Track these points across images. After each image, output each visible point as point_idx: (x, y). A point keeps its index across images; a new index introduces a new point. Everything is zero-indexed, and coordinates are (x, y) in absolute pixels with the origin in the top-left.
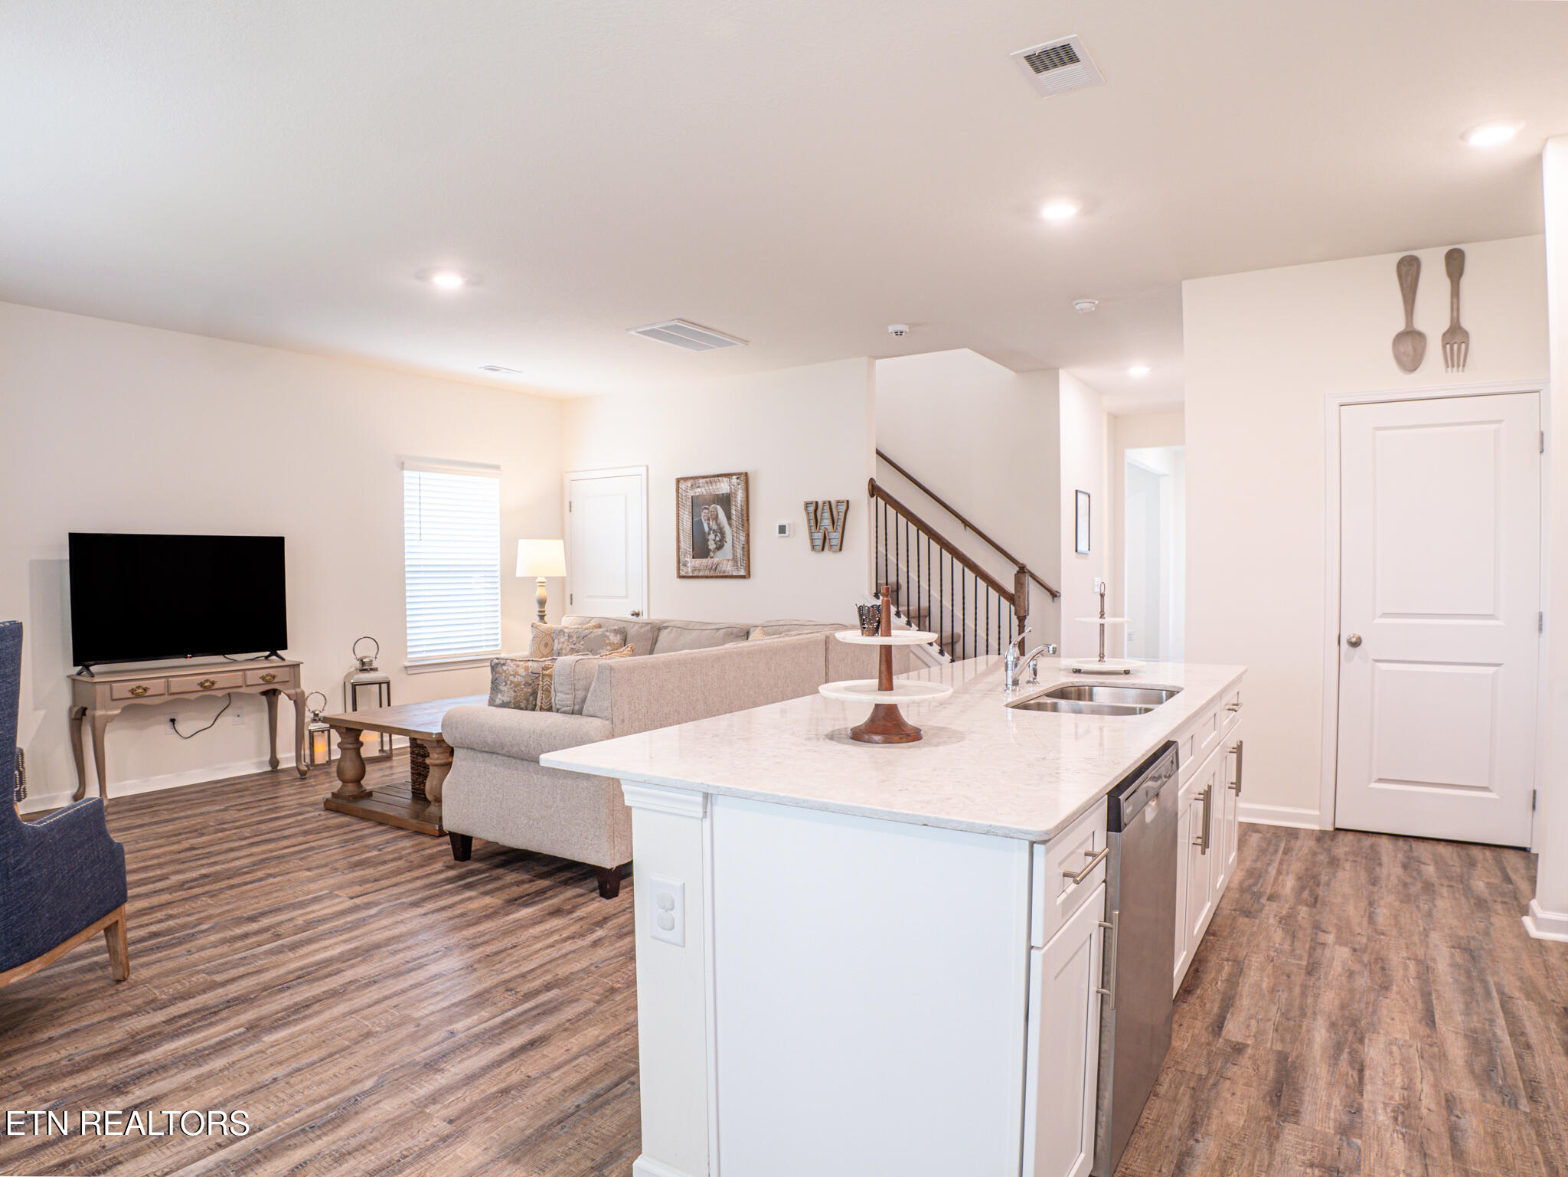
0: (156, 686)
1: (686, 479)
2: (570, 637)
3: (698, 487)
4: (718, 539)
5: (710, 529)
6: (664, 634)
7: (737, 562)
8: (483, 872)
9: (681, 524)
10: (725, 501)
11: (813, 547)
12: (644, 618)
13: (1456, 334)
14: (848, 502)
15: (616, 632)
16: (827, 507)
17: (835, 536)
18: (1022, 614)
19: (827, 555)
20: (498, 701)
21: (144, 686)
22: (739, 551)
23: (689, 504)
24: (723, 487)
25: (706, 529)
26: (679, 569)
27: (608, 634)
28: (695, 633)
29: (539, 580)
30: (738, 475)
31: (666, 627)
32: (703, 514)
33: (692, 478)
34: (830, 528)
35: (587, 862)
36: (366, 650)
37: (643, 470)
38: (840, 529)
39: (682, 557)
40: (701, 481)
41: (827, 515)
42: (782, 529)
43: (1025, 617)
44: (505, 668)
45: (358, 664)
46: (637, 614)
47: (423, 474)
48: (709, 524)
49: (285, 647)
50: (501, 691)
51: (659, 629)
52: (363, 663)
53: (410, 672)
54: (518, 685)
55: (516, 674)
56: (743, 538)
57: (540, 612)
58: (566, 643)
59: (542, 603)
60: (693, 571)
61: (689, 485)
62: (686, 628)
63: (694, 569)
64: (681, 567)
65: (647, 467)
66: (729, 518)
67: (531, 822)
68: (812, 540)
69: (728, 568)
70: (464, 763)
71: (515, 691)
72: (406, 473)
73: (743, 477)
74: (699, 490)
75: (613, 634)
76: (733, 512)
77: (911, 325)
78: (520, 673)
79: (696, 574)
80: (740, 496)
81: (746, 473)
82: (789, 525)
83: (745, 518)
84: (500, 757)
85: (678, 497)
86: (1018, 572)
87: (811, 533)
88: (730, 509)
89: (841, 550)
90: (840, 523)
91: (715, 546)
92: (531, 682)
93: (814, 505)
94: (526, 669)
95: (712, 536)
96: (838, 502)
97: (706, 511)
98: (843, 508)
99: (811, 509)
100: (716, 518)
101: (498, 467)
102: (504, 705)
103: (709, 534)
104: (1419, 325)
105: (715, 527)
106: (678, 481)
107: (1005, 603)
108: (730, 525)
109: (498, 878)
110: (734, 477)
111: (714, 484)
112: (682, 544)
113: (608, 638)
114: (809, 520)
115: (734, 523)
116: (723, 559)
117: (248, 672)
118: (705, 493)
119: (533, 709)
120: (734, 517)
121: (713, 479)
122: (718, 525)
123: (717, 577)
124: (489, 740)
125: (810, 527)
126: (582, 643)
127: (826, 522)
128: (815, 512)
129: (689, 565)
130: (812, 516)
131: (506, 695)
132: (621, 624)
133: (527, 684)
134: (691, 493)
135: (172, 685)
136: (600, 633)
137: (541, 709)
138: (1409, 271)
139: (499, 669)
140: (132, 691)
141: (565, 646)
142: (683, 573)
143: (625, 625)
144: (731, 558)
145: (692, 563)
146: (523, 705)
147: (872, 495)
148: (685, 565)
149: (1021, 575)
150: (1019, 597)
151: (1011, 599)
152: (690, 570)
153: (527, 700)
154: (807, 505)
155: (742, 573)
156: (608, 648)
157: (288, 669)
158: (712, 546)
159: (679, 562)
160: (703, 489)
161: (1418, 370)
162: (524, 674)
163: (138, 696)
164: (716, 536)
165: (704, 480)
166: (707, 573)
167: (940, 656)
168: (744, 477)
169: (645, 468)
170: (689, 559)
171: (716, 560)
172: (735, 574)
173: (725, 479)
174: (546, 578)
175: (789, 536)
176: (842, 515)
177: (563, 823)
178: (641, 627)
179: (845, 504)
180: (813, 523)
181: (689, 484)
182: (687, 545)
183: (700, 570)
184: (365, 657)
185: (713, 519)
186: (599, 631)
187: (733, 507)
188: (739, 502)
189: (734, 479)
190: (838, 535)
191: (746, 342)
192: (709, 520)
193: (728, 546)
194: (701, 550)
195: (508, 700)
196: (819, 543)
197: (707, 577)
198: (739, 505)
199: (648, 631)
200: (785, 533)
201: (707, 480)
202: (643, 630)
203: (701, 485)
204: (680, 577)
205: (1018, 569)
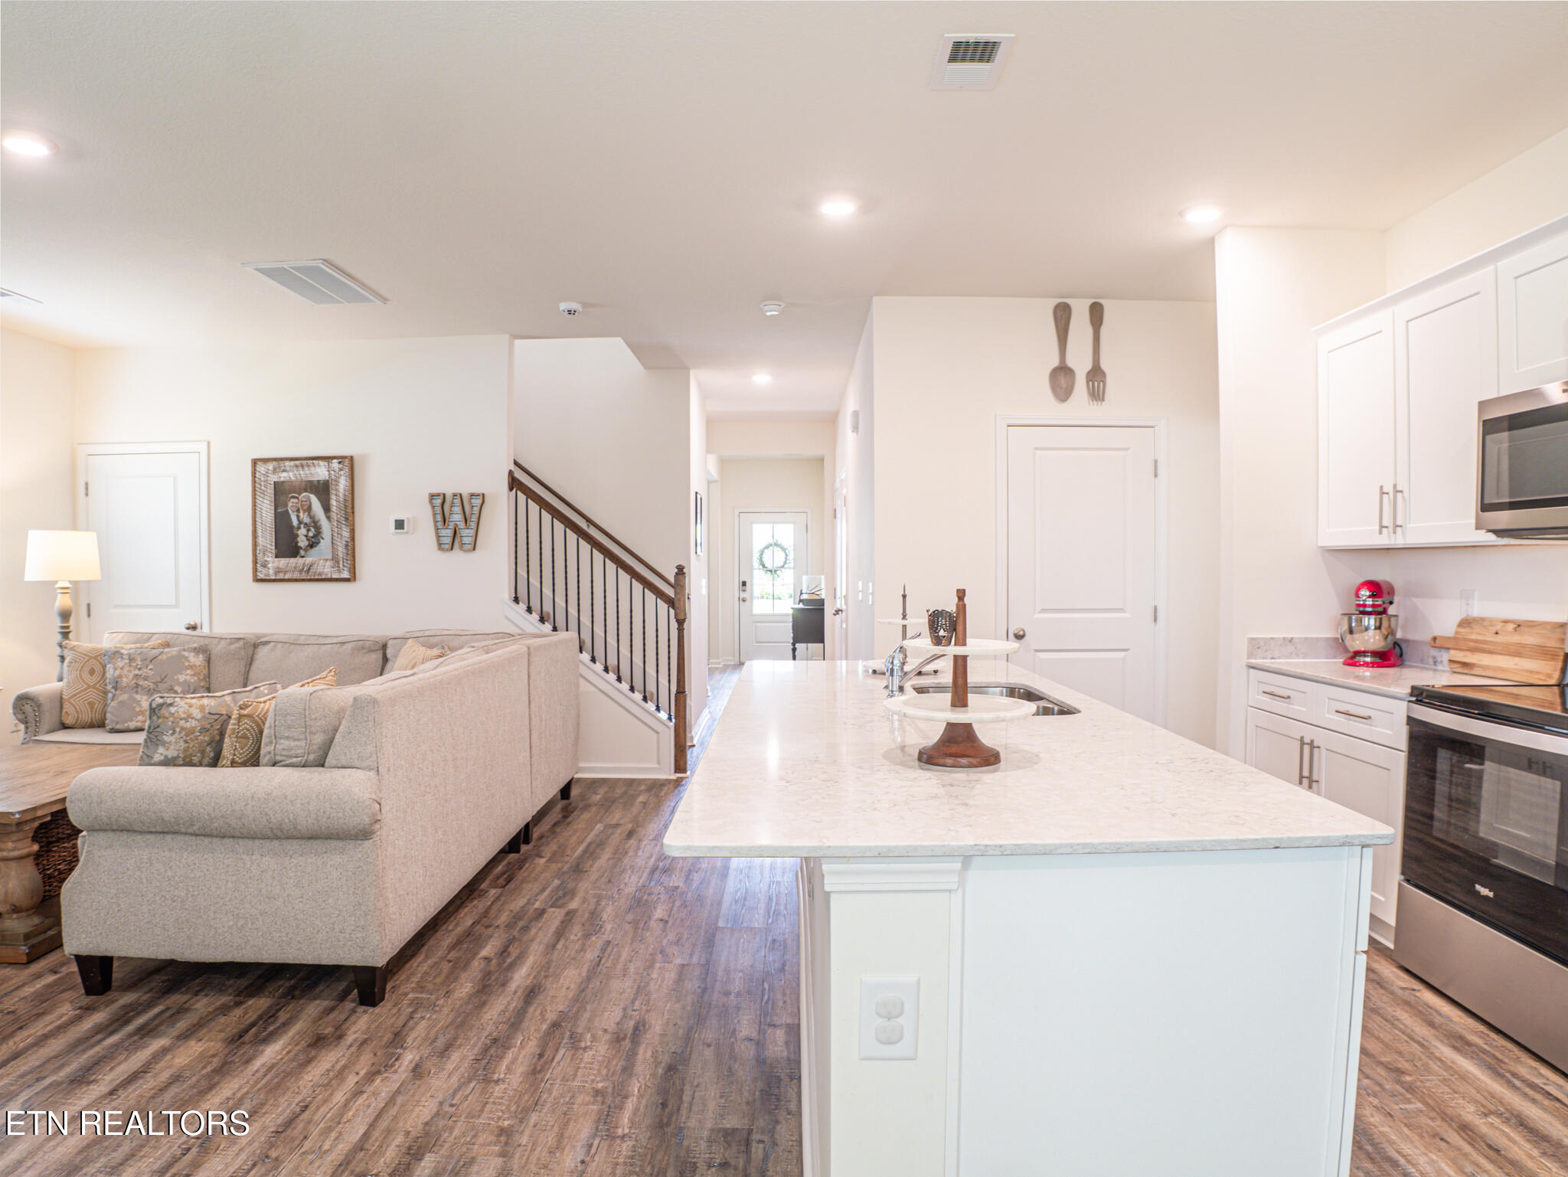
1: (265, 461)
2: (131, 659)
3: (284, 471)
4: (311, 534)
5: (300, 522)
6: (262, 653)
7: (338, 562)
8: (150, 1005)
9: (258, 515)
10: (322, 490)
11: (440, 546)
12: (206, 630)
13: (1096, 374)
14: (483, 495)
15: (197, 651)
16: (457, 501)
17: (467, 534)
18: (681, 617)
19: (457, 555)
20: (157, 758)
22: (341, 550)
23: (271, 490)
24: (320, 472)
25: (295, 522)
26: (255, 570)
27: (186, 654)
28: (310, 650)
29: (59, 585)
30: (341, 459)
31: (267, 643)
32: (290, 504)
33: (275, 460)
34: (462, 525)
35: (343, 963)
37: (203, 448)
38: (473, 525)
39: (260, 556)
40: (287, 463)
41: (457, 509)
42: (399, 525)
43: (684, 620)
44: (173, 710)
46: (194, 628)
48: (298, 516)
50: (164, 743)
51: (255, 646)
54: (191, 731)
55: (189, 717)
56: (346, 534)
57: (63, 627)
58: (127, 668)
59: (65, 616)
60: (276, 573)
61: (271, 468)
62: (294, 643)
63: (278, 571)
64: (259, 568)
65: (209, 443)
66: (327, 509)
67: (242, 922)
68: (438, 537)
69: (327, 569)
70: (110, 852)
71: (186, 742)
73: (347, 462)
74: (285, 474)
75: (193, 654)
76: (333, 503)
77: (585, 305)
78: (194, 715)
79: (281, 576)
80: (343, 483)
81: (352, 457)
82: (408, 519)
83: (349, 511)
84: (179, 838)
85: (254, 482)
86: (677, 574)
87: (437, 529)
88: (329, 500)
89: (474, 549)
90: (474, 518)
91: (307, 543)
92: (208, 726)
93: (442, 496)
94: (202, 708)
95: (303, 531)
96: (472, 495)
97: (296, 500)
98: (477, 502)
99: (438, 502)
100: (309, 509)
102: (167, 762)
103: (299, 528)
104: (1071, 362)
105: (306, 519)
106: (255, 462)
107: (663, 606)
108: (329, 518)
109: (182, 1011)
110: (335, 461)
111: (313, 468)
112: (260, 540)
113: (186, 658)
114: (435, 514)
115: (334, 515)
116: (320, 559)
118: (293, 478)
119: (215, 763)
120: (334, 509)
121: (304, 462)
122: (312, 517)
123: (310, 580)
124: (167, 817)
125: (436, 522)
126: (150, 667)
127: (457, 517)
128: (442, 506)
129: (270, 565)
130: (438, 510)
131: (173, 745)
132: (202, 642)
133: (204, 730)
134: (274, 478)
136: (174, 653)
137: (233, 764)
138: (1062, 315)
139: (164, 711)
141: (125, 671)
142: (261, 576)
143: (207, 641)
144: (330, 557)
145: (274, 564)
146: (196, 759)
147: (511, 489)
148: (264, 566)
149: (680, 577)
150: (679, 600)
151: (671, 602)
152: (271, 572)
153: (203, 752)
154: (432, 497)
155: (346, 575)
156: (189, 672)
158: (303, 542)
159: (255, 562)
160: (291, 474)
161: (1071, 398)
162: (199, 716)
164: (308, 530)
165: (292, 463)
166: (296, 575)
167: (592, 663)
168: (349, 463)
169: (206, 443)
170: (270, 558)
171: (308, 560)
172: (334, 576)
173: (321, 463)
174: (70, 582)
175: (407, 533)
176: (476, 510)
177: (300, 916)
178: (231, 643)
179: (481, 497)
180: (439, 518)
181: (271, 466)
182: (267, 540)
183: (285, 572)
185: (305, 511)
186: (173, 651)
187: (334, 497)
188: (341, 490)
189: (335, 464)
190: (472, 532)
191: (385, 300)
192: (298, 511)
193: (325, 544)
194: (287, 545)
195: (175, 754)
196: (448, 540)
197: (296, 580)
198: (341, 495)
199: (240, 648)
200: (403, 528)
201: (298, 462)
202: (233, 646)
203: (288, 468)
204: (257, 580)
205: (676, 570)
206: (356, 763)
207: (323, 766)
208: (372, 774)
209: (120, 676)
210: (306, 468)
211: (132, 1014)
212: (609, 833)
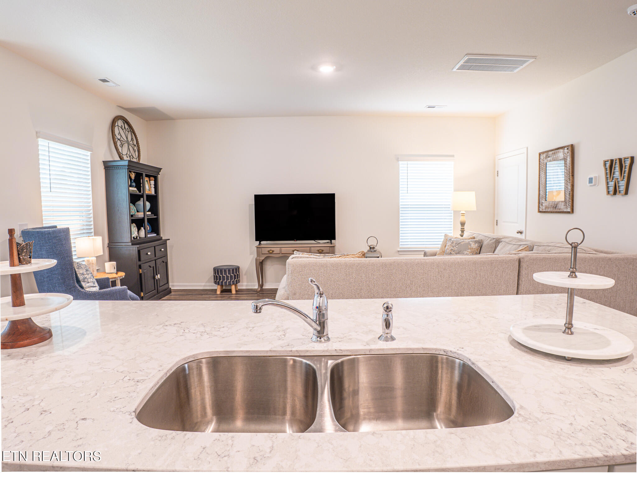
0: (277, 250)
1: (543, 153)
3: (549, 157)
6: (500, 245)
7: (566, 203)
9: (540, 180)
11: (609, 193)
12: (524, 236)
14: (633, 157)
16: (618, 163)
17: (623, 184)
19: (617, 198)
21: (273, 250)
22: (568, 196)
23: (545, 167)
24: (560, 156)
26: (539, 207)
29: (462, 212)
30: (569, 147)
33: (547, 152)
34: (620, 179)
36: (372, 242)
37: (525, 150)
38: (626, 179)
39: (540, 200)
41: (618, 168)
42: (591, 181)
45: (369, 248)
46: (521, 233)
47: (409, 162)
49: (334, 239)
51: (498, 242)
52: (370, 248)
53: (400, 253)
56: (570, 187)
57: (461, 229)
59: (463, 224)
60: (546, 208)
61: (545, 156)
65: (527, 148)
68: (608, 188)
69: (561, 206)
72: (400, 162)
76: (565, 171)
79: (547, 210)
80: (569, 160)
81: (573, 145)
82: (596, 177)
83: (571, 175)
85: (539, 164)
87: (607, 183)
90: (627, 175)
91: (556, 193)
93: (610, 162)
96: (626, 159)
98: (629, 163)
99: (608, 165)
101: (453, 156)
106: (540, 154)
110: (566, 148)
111: (558, 154)
112: (541, 192)
113: (470, 245)
114: (606, 174)
115: (565, 178)
116: (559, 201)
117: (312, 248)
120: (565, 174)
121: (556, 151)
123: (556, 212)
125: (607, 178)
126: (457, 246)
127: (617, 174)
128: (610, 167)
129: (543, 205)
130: (608, 170)
134: (545, 161)
135: (282, 250)
140: (269, 251)
142: (541, 210)
144: (563, 200)
145: (545, 204)
148: (542, 205)
152: (544, 208)
154: (605, 162)
155: (569, 210)
159: (539, 203)
160: (551, 158)
163: (271, 253)
165: (552, 152)
166: (552, 210)
168: (572, 148)
169: (526, 148)
170: (544, 201)
171: (556, 202)
172: (565, 210)
173: (561, 150)
174: (465, 211)
175: (594, 185)
176: (628, 168)
179: (631, 159)
180: (609, 175)
181: (545, 155)
182: (543, 192)
183: (548, 208)
184: (371, 245)
186: (469, 241)
187: (565, 168)
188: (569, 164)
189: (566, 150)
190: (625, 183)
191: (535, 57)
193: (563, 193)
196: (612, 189)
197: (552, 212)
198: (568, 166)
199: (493, 243)
200: (592, 183)
201: (553, 152)
202: (492, 241)
203: (550, 155)
204: (540, 212)
210: (556, 154)
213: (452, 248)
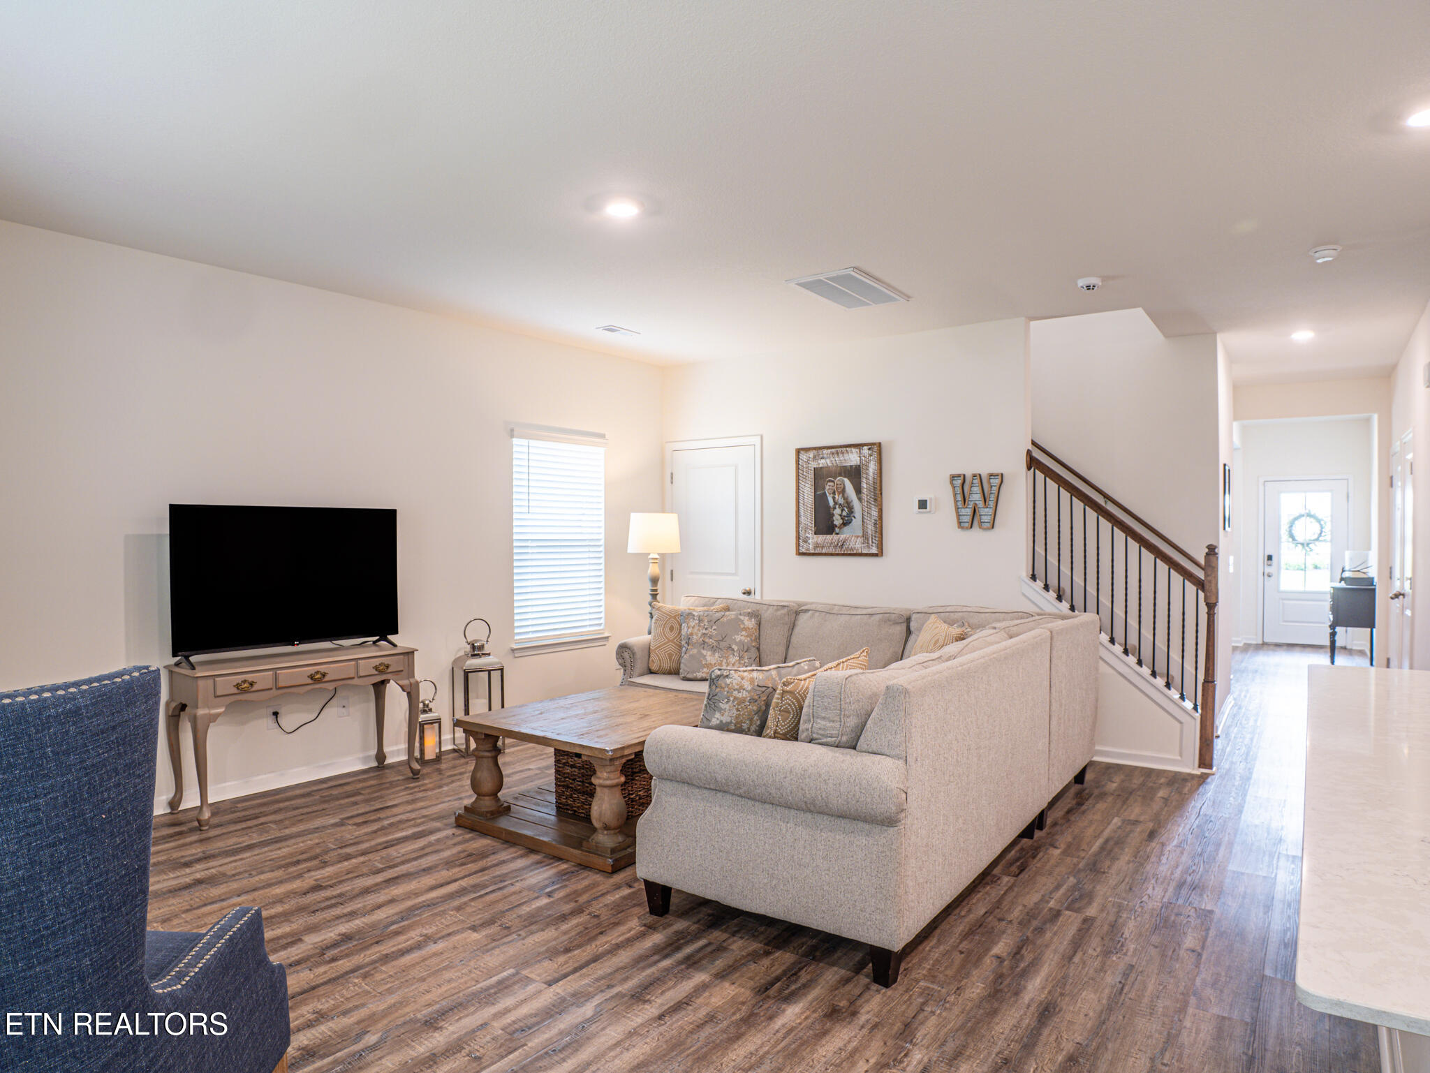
0: (263, 680)
1: (807, 450)
2: (701, 620)
3: (822, 458)
4: (844, 514)
5: (836, 503)
6: (803, 618)
8: (696, 937)
9: (801, 497)
10: (854, 474)
11: (960, 523)
12: (757, 597)
14: (1002, 474)
15: (750, 615)
16: (977, 481)
17: (986, 513)
18: (1212, 600)
19: (976, 534)
20: (714, 722)
21: (250, 680)
22: (870, 528)
23: (811, 476)
24: (853, 458)
25: (831, 503)
26: (798, 545)
27: (742, 617)
28: (843, 619)
29: (651, 556)
30: (871, 446)
31: (807, 611)
32: (827, 487)
33: (815, 449)
34: (981, 504)
35: (862, 940)
37: (757, 440)
38: (992, 504)
39: (802, 533)
40: (825, 451)
41: (977, 489)
42: (923, 504)
43: (1215, 604)
44: (728, 681)
45: (468, 648)
46: (748, 593)
47: (533, 443)
48: (834, 498)
49: (395, 631)
50: (720, 710)
51: (797, 613)
52: (474, 648)
53: (516, 655)
54: (742, 701)
55: (741, 688)
56: (875, 513)
57: (653, 590)
58: (697, 628)
59: (654, 581)
60: (815, 548)
61: (811, 456)
62: (829, 612)
63: (817, 546)
64: (801, 544)
65: (762, 437)
66: (858, 491)
67: (775, 882)
68: (958, 516)
69: (858, 545)
70: (673, 799)
71: (738, 710)
72: (515, 441)
73: (875, 448)
74: (823, 461)
75: (747, 618)
76: (864, 485)
77: (1105, 279)
78: (746, 687)
79: (819, 551)
80: (873, 467)
81: (880, 444)
82: (931, 499)
83: (878, 492)
84: (728, 796)
85: (798, 469)
86: (1207, 554)
87: (957, 508)
88: (860, 483)
89: (993, 527)
90: (993, 497)
91: (841, 521)
92: (756, 697)
93: (962, 478)
94: (752, 681)
95: (837, 511)
96: (991, 475)
97: (831, 484)
98: (996, 482)
99: (958, 482)
100: (843, 491)
101: (603, 436)
102: (722, 727)
103: (835, 508)
105: (841, 501)
106: (798, 451)
107: (1191, 589)
108: (860, 499)
109: (721, 949)
110: (865, 448)
111: (846, 455)
112: (802, 519)
113: (742, 621)
114: (955, 495)
115: (864, 497)
116: (851, 536)
117: (360, 661)
118: (830, 465)
119: (759, 733)
120: (864, 491)
121: (839, 450)
122: (845, 499)
123: (844, 555)
124: (719, 777)
125: (956, 502)
127: (976, 497)
128: (961, 485)
129: (810, 541)
130: (959, 490)
131: (727, 713)
132: (755, 607)
133: (753, 701)
134: (814, 465)
135: (281, 678)
136: (733, 617)
137: (776, 736)
139: (721, 682)
140: (238, 686)
141: (695, 630)
142: (803, 550)
143: (758, 607)
144: (861, 534)
145: (814, 539)
146: (745, 726)
147: (1029, 468)
148: (806, 541)
149: (1211, 558)
150: (1210, 582)
151: (1200, 585)
152: (811, 547)
153: (751, 720)
154: (953, 477)
155: (874, 550)
156: (744, 633)
157: (402, 657)
158: (837, 521)
159: (798, 538)
160: (828, 461)
162: (749, 688)
163: (244, 691)
164: (842, 510)
165: (829, 451)
166: (832, 550)
167: (1111, 645)
168: (876, 448)
169: (759, 437)
170: (810, 535)
171: (842, 537)
172: (864, 552)
173: (854, 450)
174: (659, 554)
175: (930, 512)
176: (995, 489)
177: (826, 888)
178: (777, 610)
179: (1000, 477)
180: (959, 498)
181: (811, 454)
182: (808, 519)
183: (823, 547)
184: (477, 641)
185: (839, 493)
186: (731, 615)
187: (864, 480)
188: (871, 474)
189: (865, 450)
190: (991, 511)
191: (908, 297)
192: (834, 493)
193: (857, 522)
194: (825, 524)
195: (729, 720)
196: (967, 519)
197: (832, 555)
198: (871, 478)
199: (785, 615)
200: (926, 508)
201: (833, 450)
202: (779, 613)
203: (825, 456)
204: (800, 554)
205: (1207, 550)
206: (886, 751)
207: (854, 748)
208: (900, 763)
209: (692, 634)
210: (841, 455)
211: (682, 941)
212: (1128, 830)
213: (704, 631)
